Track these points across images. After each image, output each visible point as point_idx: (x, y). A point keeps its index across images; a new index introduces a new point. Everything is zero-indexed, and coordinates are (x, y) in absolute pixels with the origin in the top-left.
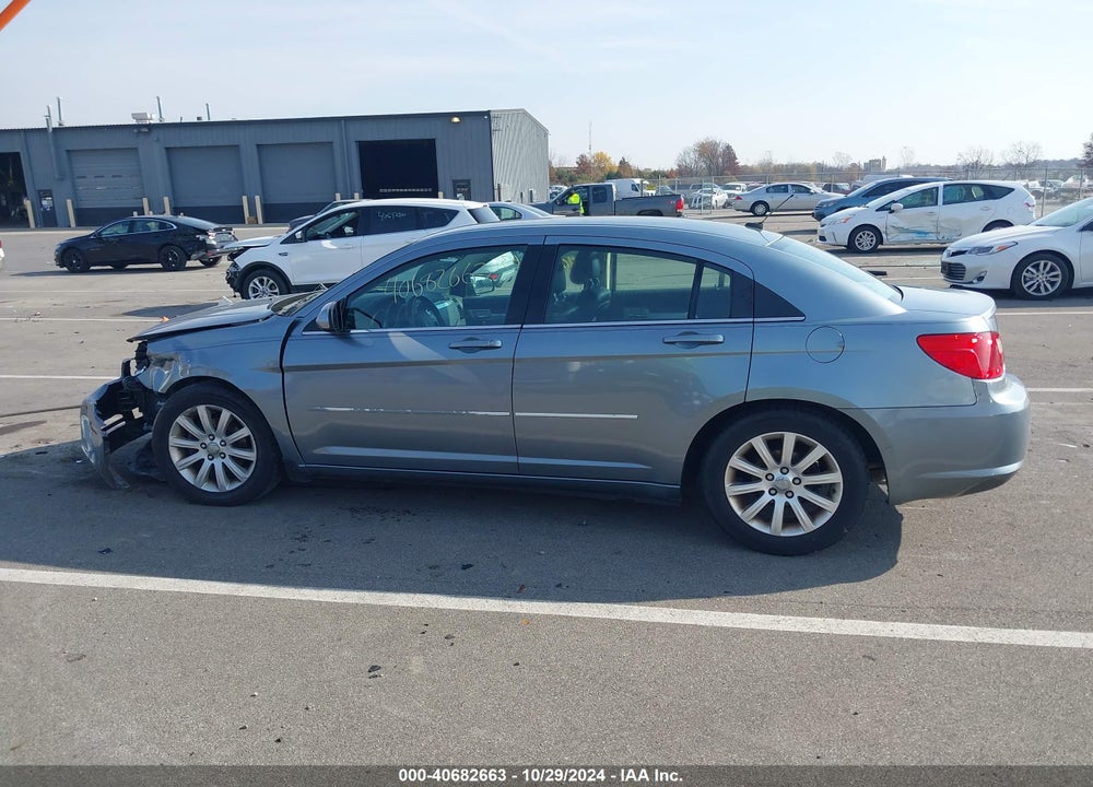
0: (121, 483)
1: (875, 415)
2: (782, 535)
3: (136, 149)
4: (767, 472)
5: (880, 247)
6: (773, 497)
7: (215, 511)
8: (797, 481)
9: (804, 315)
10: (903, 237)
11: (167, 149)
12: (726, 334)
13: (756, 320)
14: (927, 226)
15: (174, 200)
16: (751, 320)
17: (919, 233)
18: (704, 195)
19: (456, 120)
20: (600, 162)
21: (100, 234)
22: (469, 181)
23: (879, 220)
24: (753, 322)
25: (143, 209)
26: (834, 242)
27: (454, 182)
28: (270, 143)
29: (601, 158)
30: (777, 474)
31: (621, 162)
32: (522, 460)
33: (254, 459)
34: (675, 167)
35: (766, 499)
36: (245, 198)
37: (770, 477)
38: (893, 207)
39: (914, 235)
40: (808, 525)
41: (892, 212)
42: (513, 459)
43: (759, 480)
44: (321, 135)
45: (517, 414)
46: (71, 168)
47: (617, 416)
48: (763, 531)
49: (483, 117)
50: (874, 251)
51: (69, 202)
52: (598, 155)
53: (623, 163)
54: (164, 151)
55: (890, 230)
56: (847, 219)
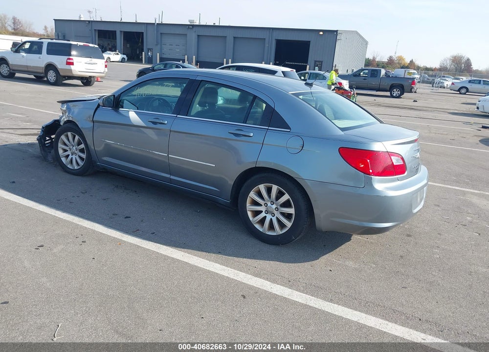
0: (50, 160)
1: (309, 183)
2: (267, 233)
3: (186, 35)
4: (265, 202)
6: (266, 215)
7: (68, 176)
8: (277, 209)
9: (290, 129)
11: (198, 36)
12: (255, 133)
13: (269, 128)
15: (197, 58)
16: (267, 128)
18: (442, 81)
19: (321, 33)
20: (399, 60)
21: (153, 67)
22: (322, 62)
24: (268, 129)
25: (185, 60)
26: (483, 111)
27: (315, 61)
28: (239, 36)
29: (400, 58)
30: (269, 204)
31: (411, 61)
32: (172, 177)
33: (85, 158)
34: (439, 67)
35: (263, 215)
36: (225, 60)
37: (266, 205)
40: (278, 231)
42: (168, 176)
43: (261, 205)
44: (261, 35)
45: (170, 156)
46: (161, 40)
47: (207, 164)
48: (259, 229)
49: (334, 33)
51: (158, 54)
52: (399, 57)
53: (412, 61)
54: (197, 36)
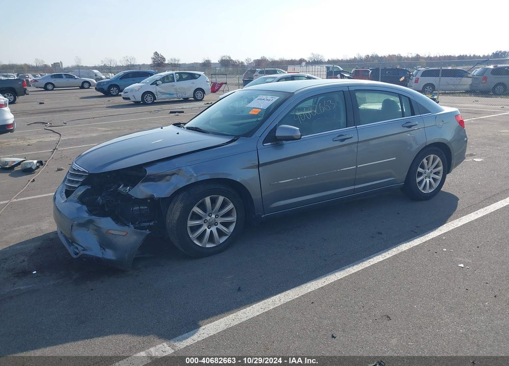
2: (429, 192)
5: (155, 101)
6: (426, 180)
10: (164, 96)
14: (172, 91)
17: (170, 94)
23: (153, 89)
24: (421, 116)
26: (134, 100)
32: (356, 187)
37: (425, 173)
38: (158, 83)
39: (168, 95)
41: (157, 85)
42: (352, 187)
45: (358, 166)
47: (390, 159)
48: (425, 192)
50: (153, 103)
55: (158, 93)
56: (139, 89)
